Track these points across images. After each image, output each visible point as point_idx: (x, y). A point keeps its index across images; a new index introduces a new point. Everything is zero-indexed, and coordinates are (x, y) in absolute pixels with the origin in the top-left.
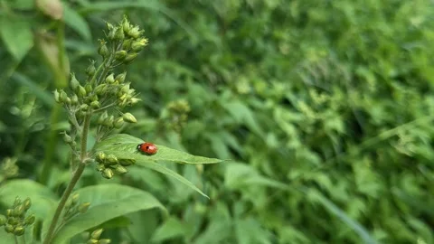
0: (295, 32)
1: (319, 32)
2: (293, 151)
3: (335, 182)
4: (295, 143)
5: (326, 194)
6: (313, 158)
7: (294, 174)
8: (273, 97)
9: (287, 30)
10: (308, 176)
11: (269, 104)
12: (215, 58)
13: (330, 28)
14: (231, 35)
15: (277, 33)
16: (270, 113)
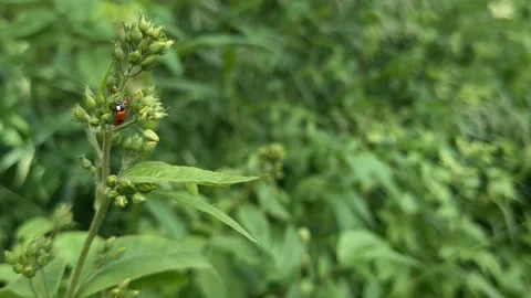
0: (456, 71)
1: (488, 71)
2: (446, 221)
3: (505, 266)
4: (448, 211)
5: (494, 282)
6: (476, 232)
7: (447, 252)
8: (420, 150)
9: (446, 69)
10: (466, 254)
11: (414, 158)
12: (349, 101)
13: (503, 66)
14: (374, 74)
15: (432, 73)
16: (417, 169)
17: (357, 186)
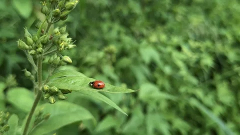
3: (206, 94)
4: (184, 72)
5: (201, 101)
6: (194, 81)
7: (183, 90)
8: (172, 46)
11: (169, 49)
13: (205, 7)
16: (170, 54)
17: (143, 62)
